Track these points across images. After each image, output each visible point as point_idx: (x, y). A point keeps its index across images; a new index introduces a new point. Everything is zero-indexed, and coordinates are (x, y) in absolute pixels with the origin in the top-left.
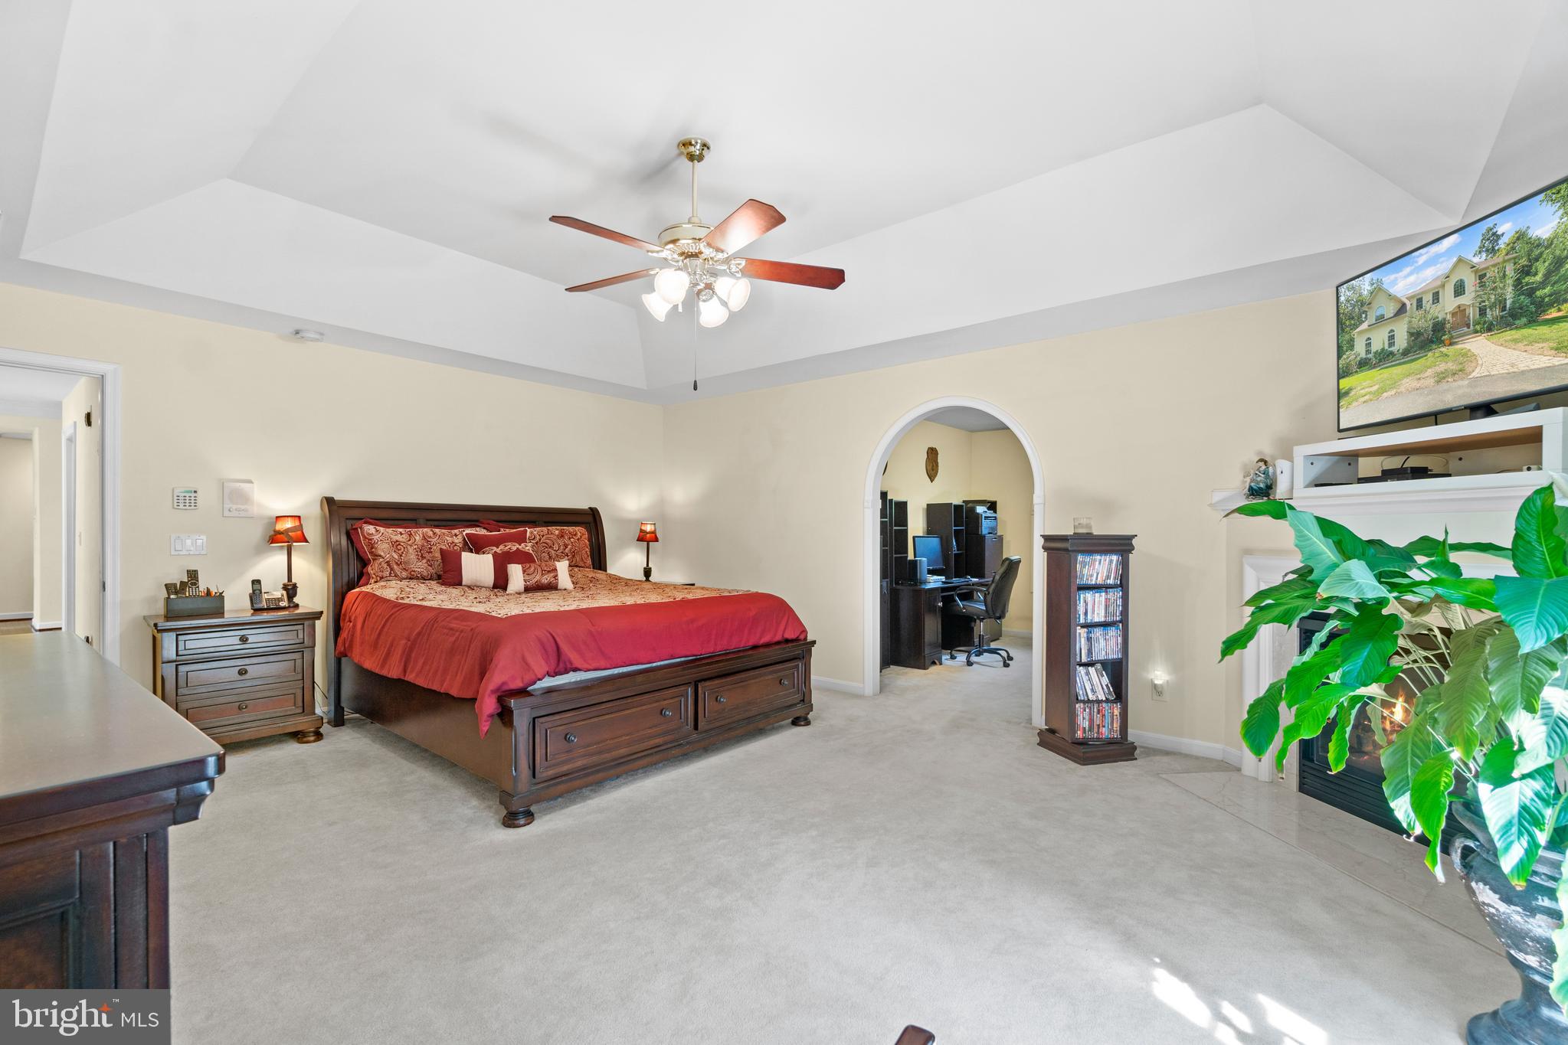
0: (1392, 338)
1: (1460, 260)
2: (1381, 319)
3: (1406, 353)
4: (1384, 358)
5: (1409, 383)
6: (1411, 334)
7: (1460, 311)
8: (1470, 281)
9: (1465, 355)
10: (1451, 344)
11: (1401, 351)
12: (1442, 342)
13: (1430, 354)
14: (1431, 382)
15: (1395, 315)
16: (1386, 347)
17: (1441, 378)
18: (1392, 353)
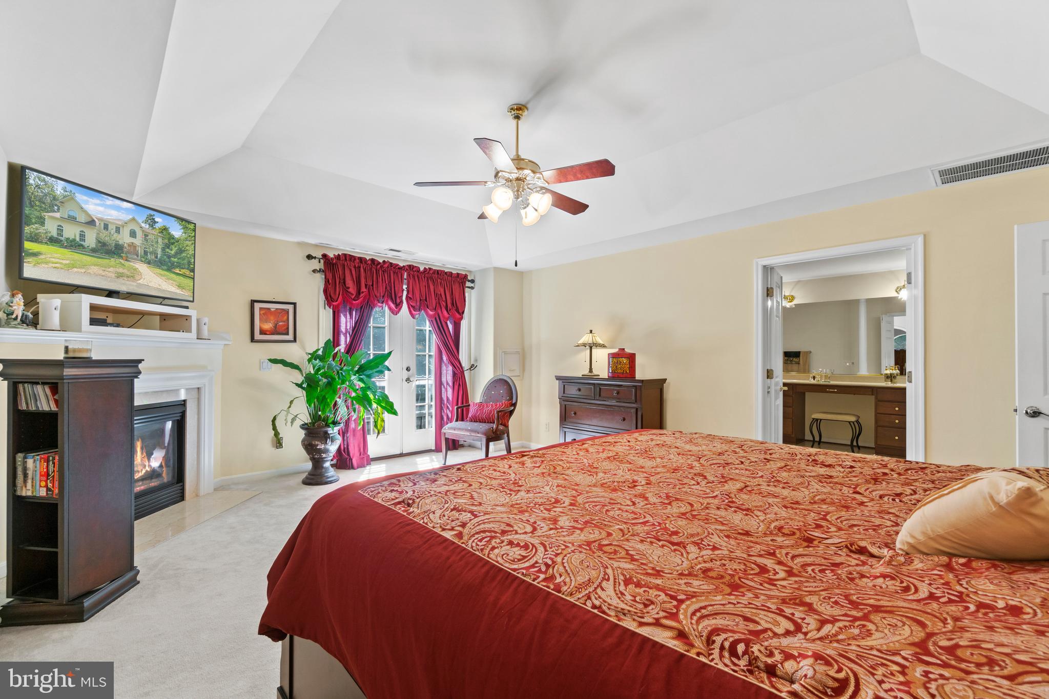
0: (82, 236)
1: (133, 219)
2: (72, 219)
3: (94, 250)
4: (75, 245)
5: (94, 269)
6: (99, 241)
7: (132, 245)
8: (139, 234)
9: (136, 269)
10: (126, 260)
11: (90, 247)
12: (122, 257)
13: (112, 259)
14: (113, 275)
15: (86, 223)
16: (78, 239)
17: (119, 276)
18: (82, 245)
